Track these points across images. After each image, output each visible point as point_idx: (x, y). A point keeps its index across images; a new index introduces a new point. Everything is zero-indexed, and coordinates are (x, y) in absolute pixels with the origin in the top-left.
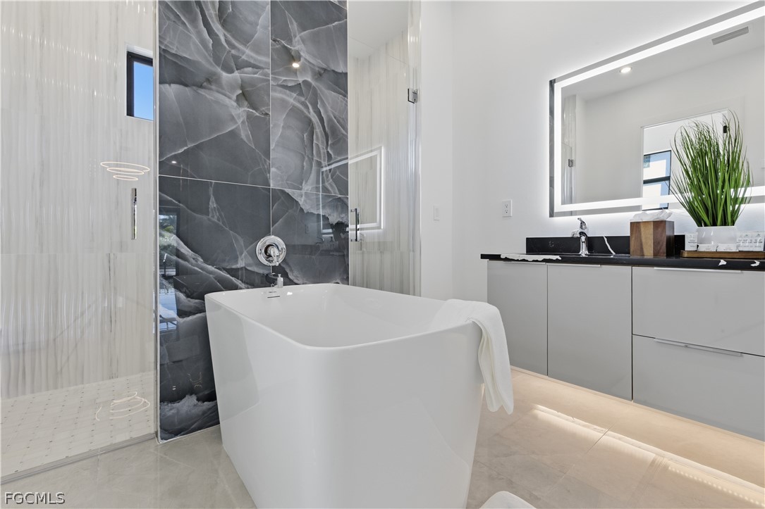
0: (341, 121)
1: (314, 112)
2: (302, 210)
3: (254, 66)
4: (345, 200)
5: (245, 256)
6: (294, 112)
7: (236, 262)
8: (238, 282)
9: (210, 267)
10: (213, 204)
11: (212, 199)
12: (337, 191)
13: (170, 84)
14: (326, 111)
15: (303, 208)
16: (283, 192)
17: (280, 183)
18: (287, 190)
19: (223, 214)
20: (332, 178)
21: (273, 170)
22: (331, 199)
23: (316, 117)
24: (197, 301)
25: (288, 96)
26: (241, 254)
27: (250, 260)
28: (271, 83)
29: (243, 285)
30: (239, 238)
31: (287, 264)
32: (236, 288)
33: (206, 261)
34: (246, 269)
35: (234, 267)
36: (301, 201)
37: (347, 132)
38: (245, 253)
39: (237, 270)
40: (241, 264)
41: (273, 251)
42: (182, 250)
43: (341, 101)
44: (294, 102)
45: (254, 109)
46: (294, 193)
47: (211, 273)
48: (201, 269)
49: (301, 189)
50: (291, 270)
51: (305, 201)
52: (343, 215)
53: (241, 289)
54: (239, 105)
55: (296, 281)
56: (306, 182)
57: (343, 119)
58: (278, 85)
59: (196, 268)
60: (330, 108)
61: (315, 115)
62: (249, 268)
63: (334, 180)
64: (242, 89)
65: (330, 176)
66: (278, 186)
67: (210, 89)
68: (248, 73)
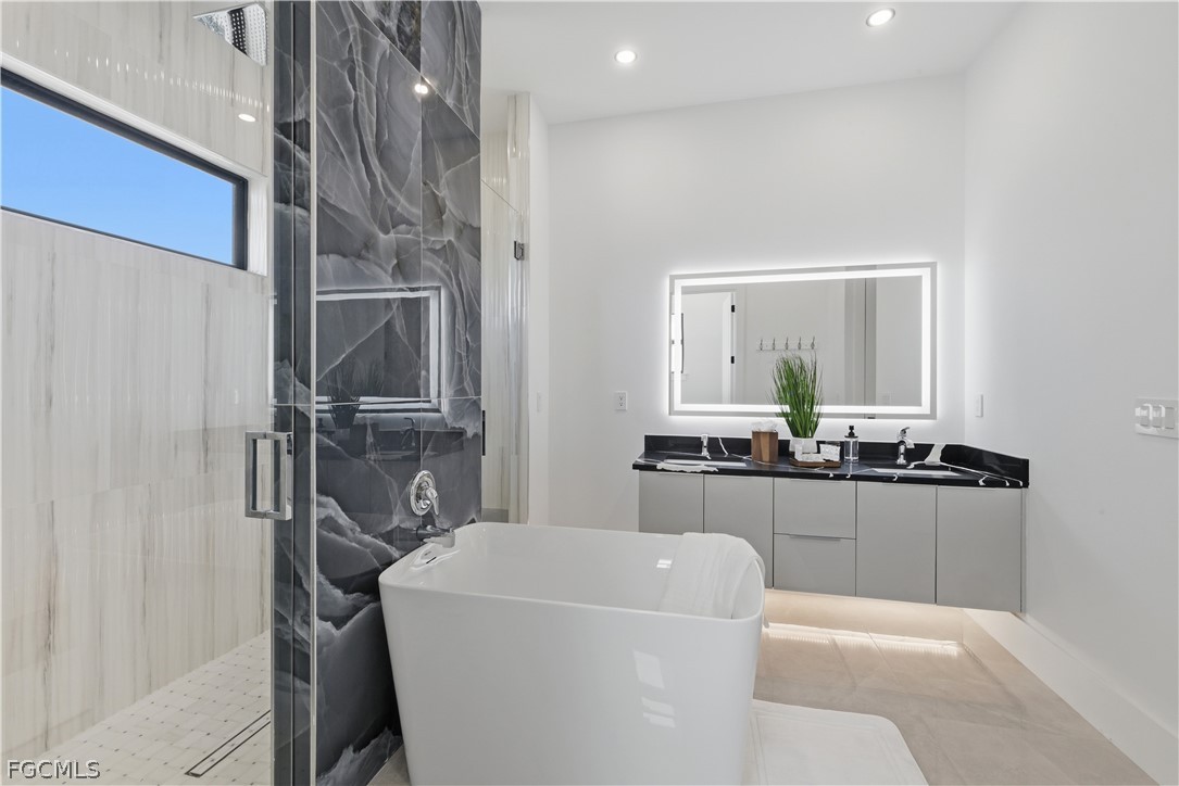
2: (446, 425)
3: (408, 222)
4: (479, 403)
5: (399, 509)
7: (391, 520)
8: (394, 550)
9: (367, 538)
10: (370, 438)
11: (369, 430)
12: (473, 391)
13: (327, 254)
15: (447, 422)
21: (423, 373)
22: (468, 405)
23: (458, 291)
24: (354, 595)
25: (435, 264)
26: (396, 506)
27: (404, 513)
28: (422, 245)
29: (398, 554)
30: (394, 482)
32: (390, 560)
33: (363, 530)
34: (400, 528)
35: (389, 528)
38: (399, 504)
39: (392, 531)
40: (396, 521)
42: (341, 521)
44: (441, 273)
47: (367, 546)
48: (359, 543)
50: (438, 515)
51: (448, 412)
53: (397, 560)
54: (394, 281)
56: (450, 384)
57: (478, 291)
58: (428, 249)
59: (354, 544)
61: (457, 288)
62: (402, 526)
63: (471, 377)
64: (397, 258)
65: (468, 372)
67: (368, 260)
68: (403, 234)
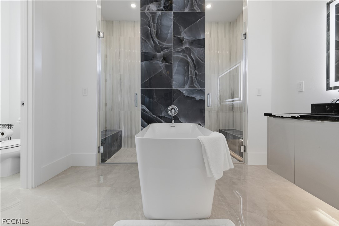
0: (201, 58)
1: (190, 58)
2: (184, 95)
3: (167, 48)
4: (204, 90)
5: (164, 112)
6: (182, 60)
7: (162, 114)
8: (162, 121)
10: (155, 96)
11: (155, 94)
12: (199, 87)
13: (143, 62)
14: (195, 56)
15: (185, 95)
16: (177, 90)
17: (176, 86)
18: (179, 89)
19: (157, 99)
20: (197, 82)
21: (174, 82)
22: (196, 91)
23: (191, 60)
25: (179, 55)
26: (163, 111)
27: (166, 114)
28: (173, 52)
29: (163, 122)
30: (162, 106)
31: (179, 115)
32: (161, 122)
33: (153, 114)
34: (165, 117)
35: (161, 116)
36: (184, 92)
37: (204, 62)
38: (164, 111)
39: (162, 117)
40: (163, 115)
41: (173, 111)
42: (147, 110)
43: (202, 50)
44: (182, 56)
45: (167, 63)
46: (181, 90)
47: (154, 117)
48: (151, 116)
49: (184, 88)
50: (180, 118)
51: (186, 92)
52: (202, 97)
53: (163, 123)
54: (162, 63)
55: (182, 122)
56: (186, 85)
57: (202, 57)
58: (176, 52)
60: (196, 55)
61: (190, 59)
62: (165, 116)
63: (198, 83)
64: (163, 57)
65: (196, 81)
66: (175, 88)
67: (154, 60)
68: (166, 51)
